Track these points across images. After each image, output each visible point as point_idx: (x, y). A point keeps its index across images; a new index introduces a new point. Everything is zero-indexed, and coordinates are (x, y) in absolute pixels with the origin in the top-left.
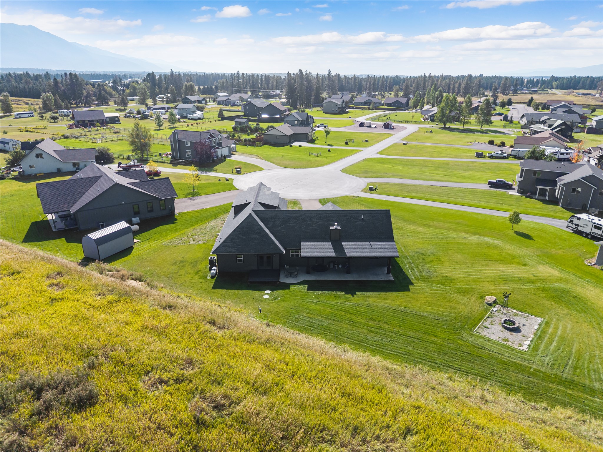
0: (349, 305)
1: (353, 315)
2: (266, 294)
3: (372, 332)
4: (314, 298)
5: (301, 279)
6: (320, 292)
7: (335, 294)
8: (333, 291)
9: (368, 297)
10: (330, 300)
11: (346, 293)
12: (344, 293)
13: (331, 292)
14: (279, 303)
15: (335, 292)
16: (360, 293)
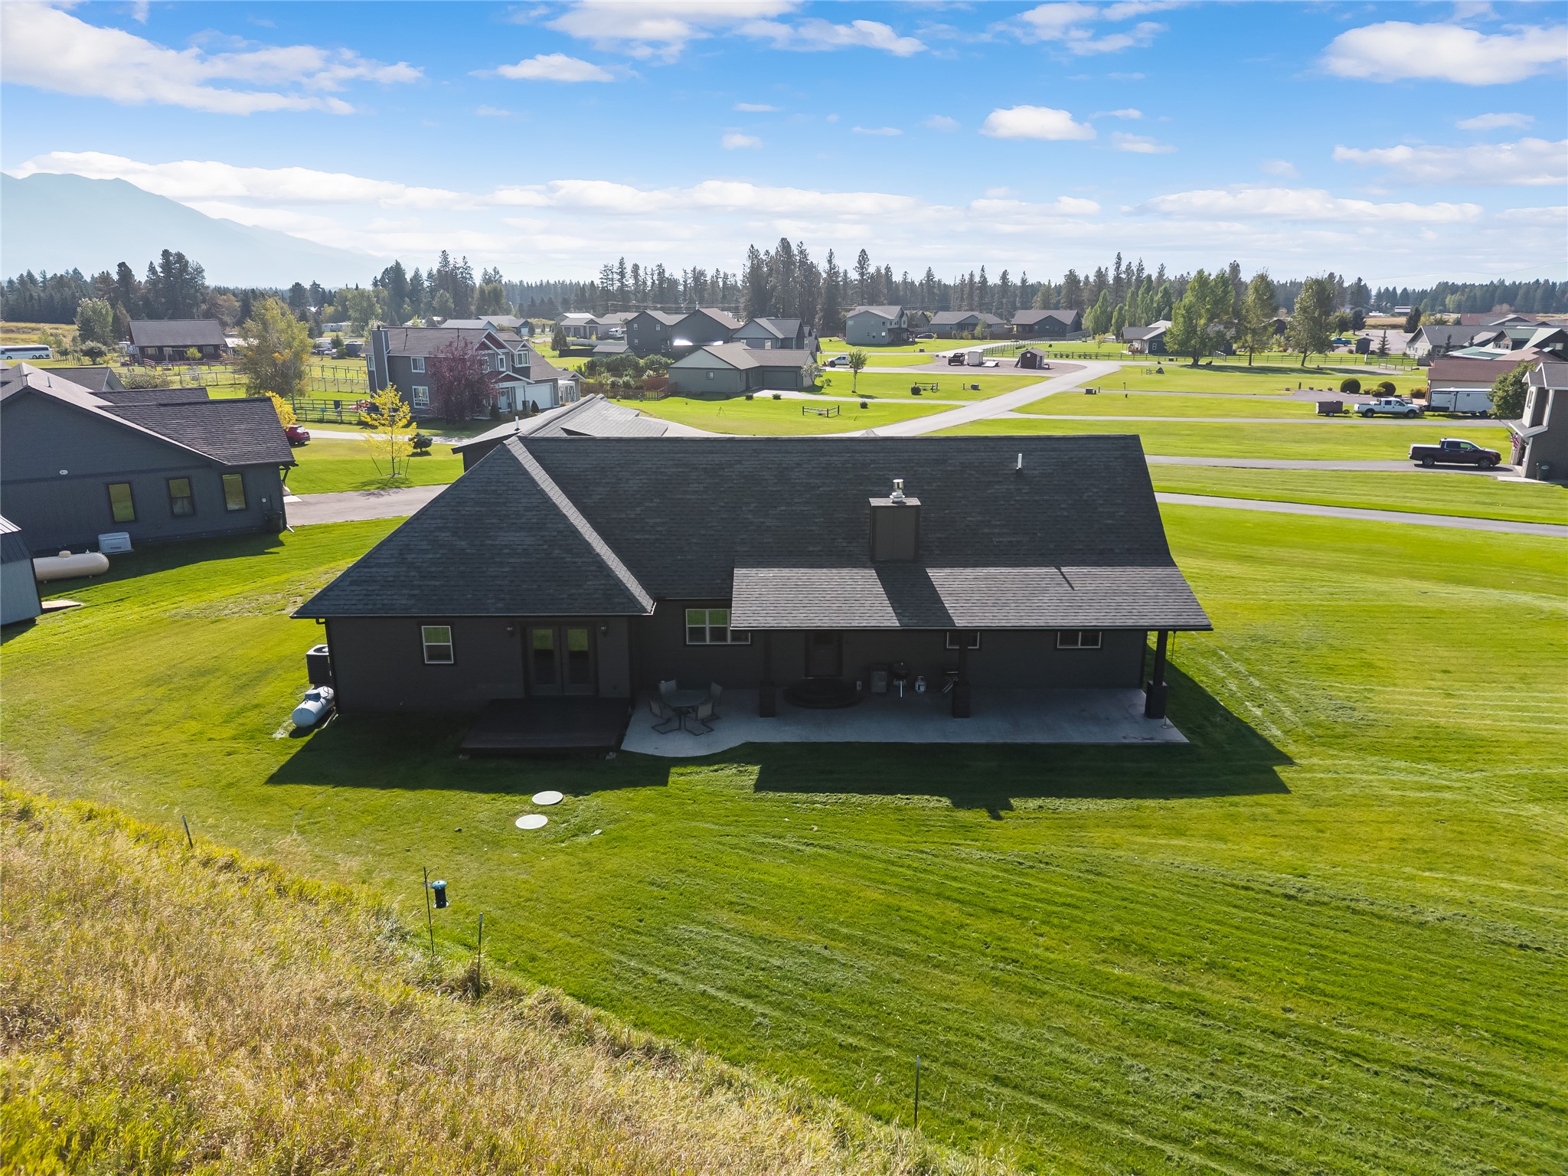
0: (981, 861)
1: (1012, 921)
2: (537, 809)
3: (1151, 1030)
4: (788, 828)
5: (730, 737)
6: (820, 797)
7: (898, 809)
8: (891, 792)
9: (1077, 824)
10: (876, 836)
11: (958, 804)
12: (946, 802)
13: (876, 799)
14: (592, 855)
15: (898, 800)
16: (1033, 803)
